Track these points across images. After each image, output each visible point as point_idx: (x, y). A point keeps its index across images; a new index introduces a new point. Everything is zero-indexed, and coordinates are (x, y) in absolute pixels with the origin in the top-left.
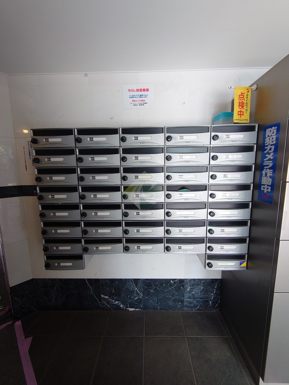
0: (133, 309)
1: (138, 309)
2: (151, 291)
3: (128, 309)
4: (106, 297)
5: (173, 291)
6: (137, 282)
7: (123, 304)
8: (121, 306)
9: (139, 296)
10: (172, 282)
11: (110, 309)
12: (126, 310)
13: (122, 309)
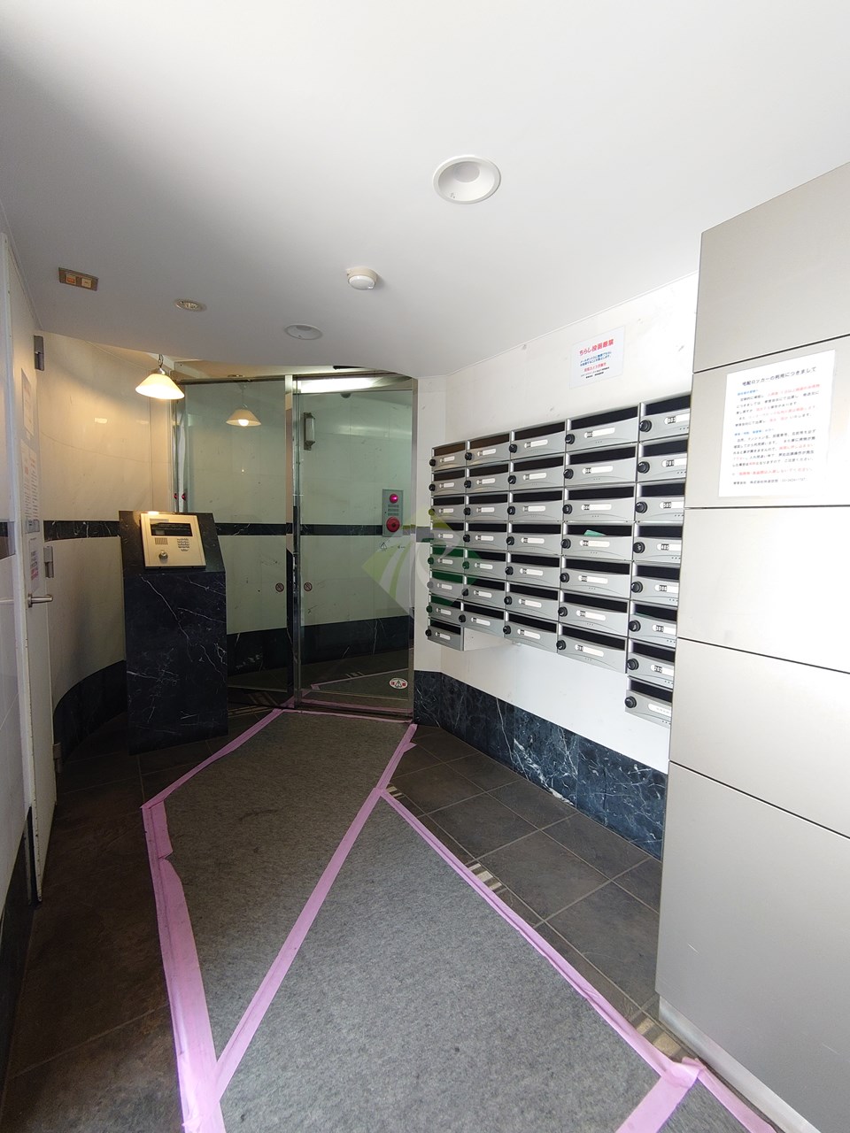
0: (559, 796)
1: (568, 801)
2: (594, 771)
3: (551, 790)
4: (521, 747)
5: (638, 795)
6: (569, 739)
7: (545, 775)
8: (541, 778)
9: (571, 773)
10: (636, 768)
11: (523, 775)
12: (547, 790)
13: (541, 786)
